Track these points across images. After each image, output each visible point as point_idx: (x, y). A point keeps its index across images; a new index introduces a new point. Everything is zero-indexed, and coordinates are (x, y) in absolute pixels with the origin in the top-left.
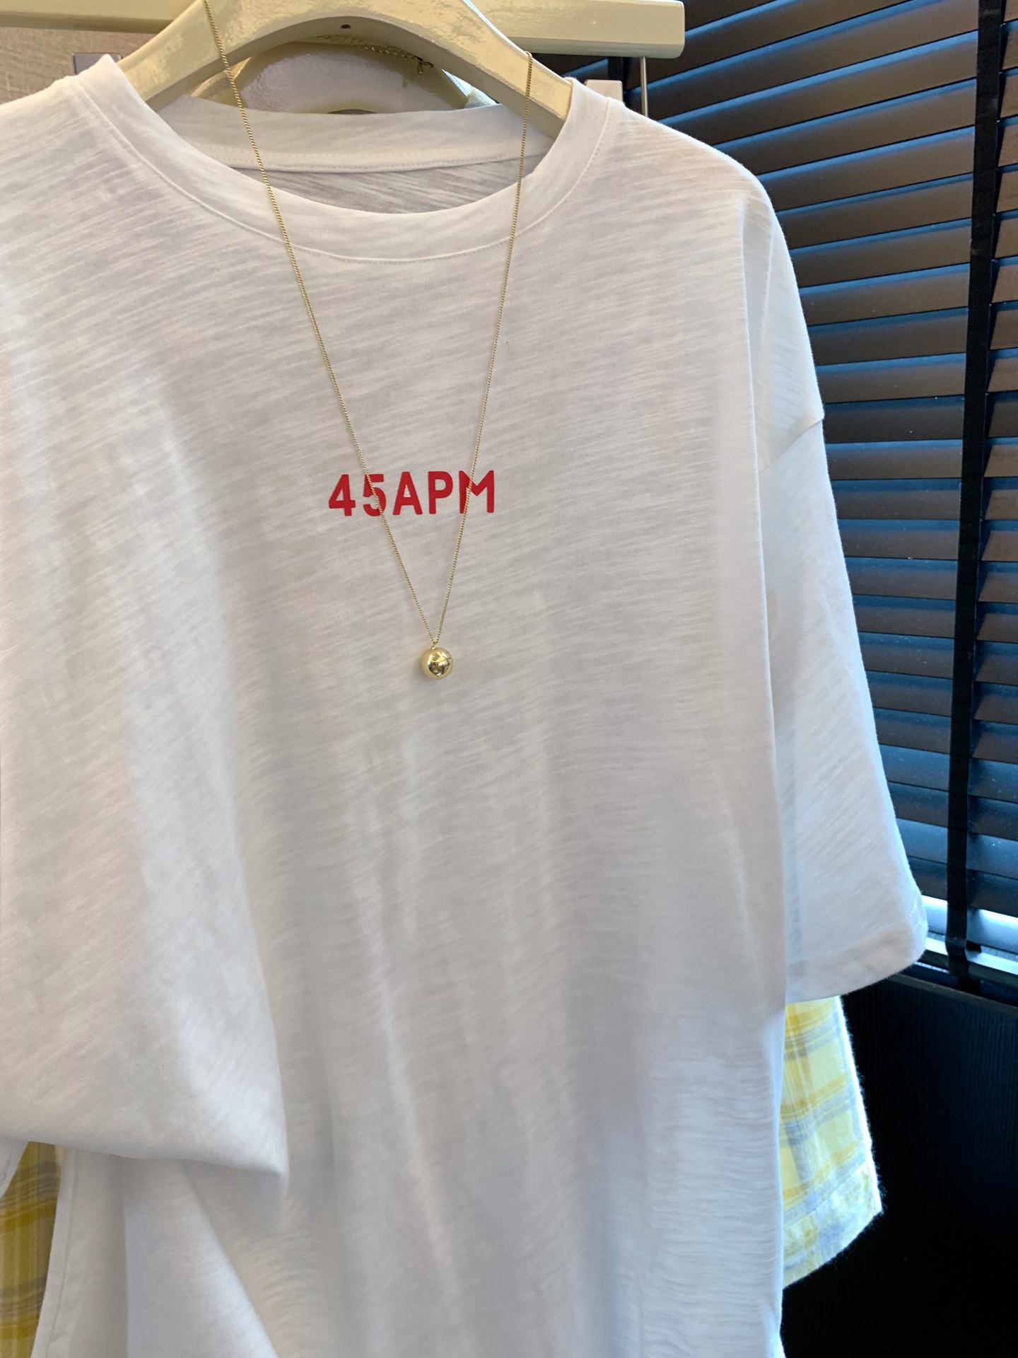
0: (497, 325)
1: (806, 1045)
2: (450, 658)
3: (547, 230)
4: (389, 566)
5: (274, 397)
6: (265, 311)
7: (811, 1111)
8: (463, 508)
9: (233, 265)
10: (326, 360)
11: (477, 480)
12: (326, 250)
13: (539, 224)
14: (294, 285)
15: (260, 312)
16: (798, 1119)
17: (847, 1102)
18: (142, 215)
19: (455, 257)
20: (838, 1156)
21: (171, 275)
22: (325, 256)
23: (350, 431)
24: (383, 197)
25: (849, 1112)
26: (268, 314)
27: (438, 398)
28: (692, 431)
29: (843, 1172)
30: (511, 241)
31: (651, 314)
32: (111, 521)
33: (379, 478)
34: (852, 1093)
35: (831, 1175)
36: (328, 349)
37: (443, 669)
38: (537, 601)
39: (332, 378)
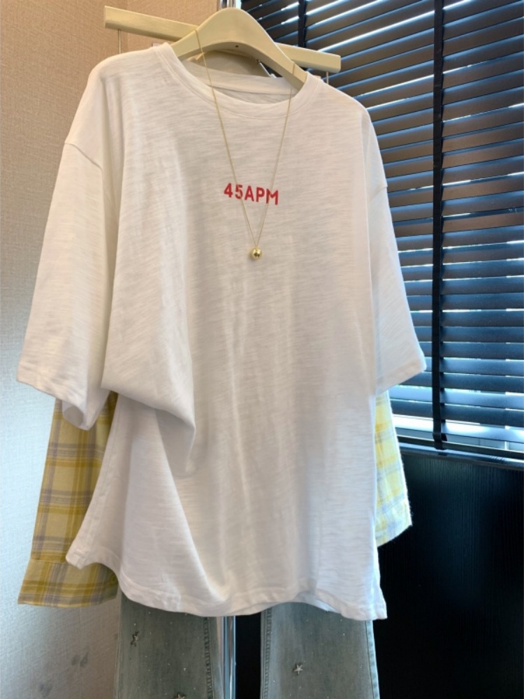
0: (281, 143)
1: (382, 438)
3: (299, 115)
4: (243, 217)
5: (210, 154)
6: (208, 126)
7: (384, 468)
8: (267, 201)
9: (199, 110)
10: (227, 145)
11: (273, 192)
12: (229, 110)
13: (296, 113)
14: (218, 119)
16: (381, 469)
18: (174, 90)
19: (270, 119)
21: (180, 110)
22: (228, 112)
23: (233, 169)
26: (210, 127)
27: (262, 163)
28: (344, 184)
29: (396, 500)
31: (331, 145)
32: (159, 181)
33: (241, 186)
36: (227, 142)
37: (259, 255)
38: (290, 239)
39: (228, 151)
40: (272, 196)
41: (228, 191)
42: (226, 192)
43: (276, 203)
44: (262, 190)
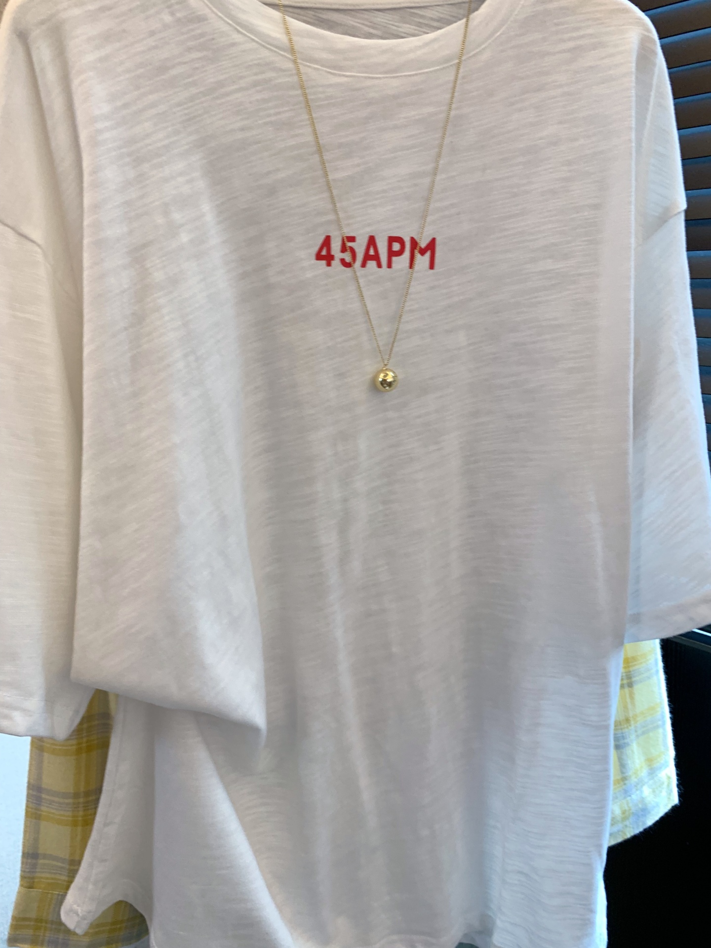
0: (445, 128)
1: (634, 679)
2: (396, 376)
3: (485, 56)
4: (356, 305)
5: (281, 175)
6: (277, 110)
7: (632, 727)
8: (411, 266)
9: (256, 74)
10: (320, 150)
11: (423, 244)
12: (323, 66)
13: (480, 51)
14: (299, 92)
15: (272, 111)
16: (624, 731)
17: (660, 723)
18: (193, 33)
19: (416, 75)
20: (650, 761)
21: (212, 80)
22: (323, 70)
23: (334, 203)
24: (366, 29)
25: (661, 730)
26: (279, 113)
27: (399, 181)
28: (586, 213)
29: (652, 772)
30: (458, 65)
31: (560, 123)
32: (164, 258)
33: (352, 239)
34: (663, 717)
35: (644, 773)
36: (321, 142)
37: (390, 384)
38: (462, 338)
39: (323, 163)
40: (423, 252)
41: (324, 253)
42: (319, 257)
43: (432, 266)
44: (400, 240)
